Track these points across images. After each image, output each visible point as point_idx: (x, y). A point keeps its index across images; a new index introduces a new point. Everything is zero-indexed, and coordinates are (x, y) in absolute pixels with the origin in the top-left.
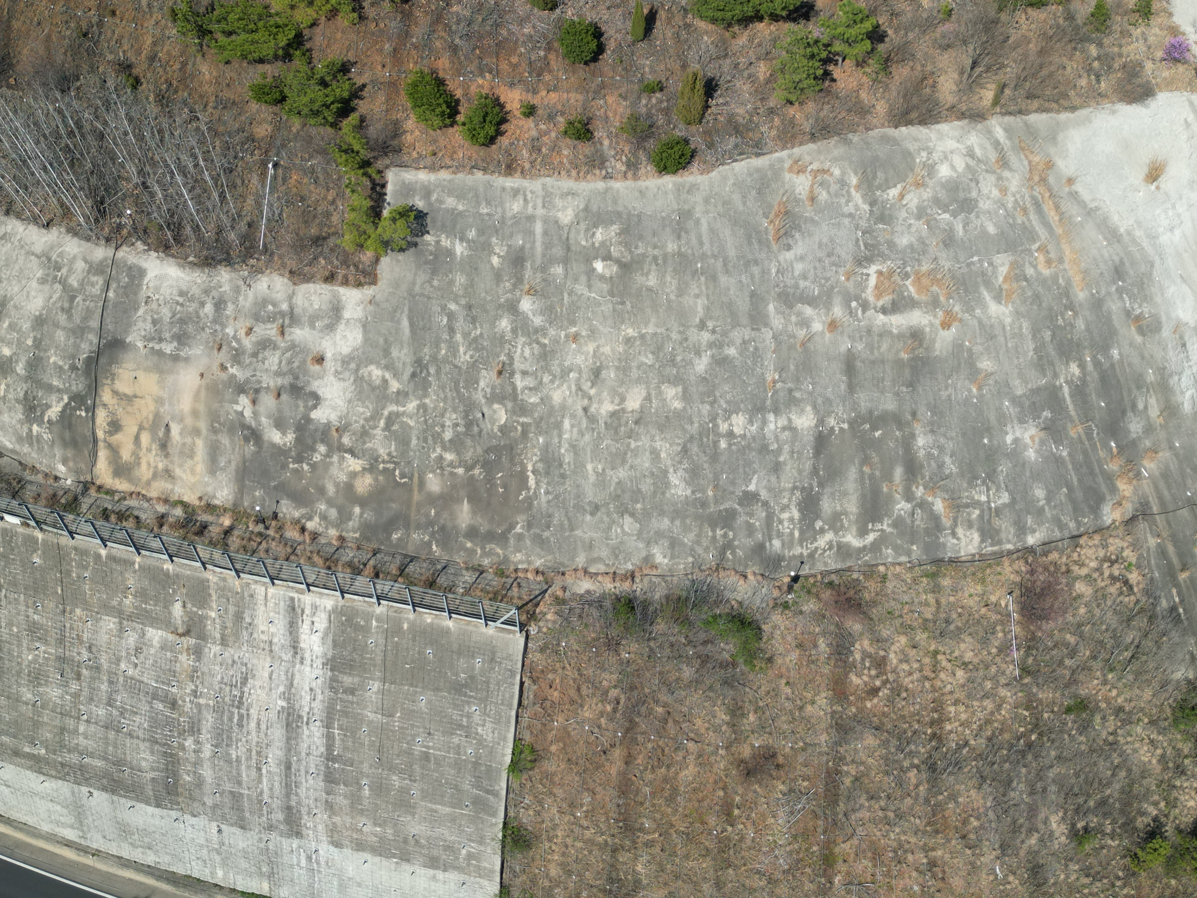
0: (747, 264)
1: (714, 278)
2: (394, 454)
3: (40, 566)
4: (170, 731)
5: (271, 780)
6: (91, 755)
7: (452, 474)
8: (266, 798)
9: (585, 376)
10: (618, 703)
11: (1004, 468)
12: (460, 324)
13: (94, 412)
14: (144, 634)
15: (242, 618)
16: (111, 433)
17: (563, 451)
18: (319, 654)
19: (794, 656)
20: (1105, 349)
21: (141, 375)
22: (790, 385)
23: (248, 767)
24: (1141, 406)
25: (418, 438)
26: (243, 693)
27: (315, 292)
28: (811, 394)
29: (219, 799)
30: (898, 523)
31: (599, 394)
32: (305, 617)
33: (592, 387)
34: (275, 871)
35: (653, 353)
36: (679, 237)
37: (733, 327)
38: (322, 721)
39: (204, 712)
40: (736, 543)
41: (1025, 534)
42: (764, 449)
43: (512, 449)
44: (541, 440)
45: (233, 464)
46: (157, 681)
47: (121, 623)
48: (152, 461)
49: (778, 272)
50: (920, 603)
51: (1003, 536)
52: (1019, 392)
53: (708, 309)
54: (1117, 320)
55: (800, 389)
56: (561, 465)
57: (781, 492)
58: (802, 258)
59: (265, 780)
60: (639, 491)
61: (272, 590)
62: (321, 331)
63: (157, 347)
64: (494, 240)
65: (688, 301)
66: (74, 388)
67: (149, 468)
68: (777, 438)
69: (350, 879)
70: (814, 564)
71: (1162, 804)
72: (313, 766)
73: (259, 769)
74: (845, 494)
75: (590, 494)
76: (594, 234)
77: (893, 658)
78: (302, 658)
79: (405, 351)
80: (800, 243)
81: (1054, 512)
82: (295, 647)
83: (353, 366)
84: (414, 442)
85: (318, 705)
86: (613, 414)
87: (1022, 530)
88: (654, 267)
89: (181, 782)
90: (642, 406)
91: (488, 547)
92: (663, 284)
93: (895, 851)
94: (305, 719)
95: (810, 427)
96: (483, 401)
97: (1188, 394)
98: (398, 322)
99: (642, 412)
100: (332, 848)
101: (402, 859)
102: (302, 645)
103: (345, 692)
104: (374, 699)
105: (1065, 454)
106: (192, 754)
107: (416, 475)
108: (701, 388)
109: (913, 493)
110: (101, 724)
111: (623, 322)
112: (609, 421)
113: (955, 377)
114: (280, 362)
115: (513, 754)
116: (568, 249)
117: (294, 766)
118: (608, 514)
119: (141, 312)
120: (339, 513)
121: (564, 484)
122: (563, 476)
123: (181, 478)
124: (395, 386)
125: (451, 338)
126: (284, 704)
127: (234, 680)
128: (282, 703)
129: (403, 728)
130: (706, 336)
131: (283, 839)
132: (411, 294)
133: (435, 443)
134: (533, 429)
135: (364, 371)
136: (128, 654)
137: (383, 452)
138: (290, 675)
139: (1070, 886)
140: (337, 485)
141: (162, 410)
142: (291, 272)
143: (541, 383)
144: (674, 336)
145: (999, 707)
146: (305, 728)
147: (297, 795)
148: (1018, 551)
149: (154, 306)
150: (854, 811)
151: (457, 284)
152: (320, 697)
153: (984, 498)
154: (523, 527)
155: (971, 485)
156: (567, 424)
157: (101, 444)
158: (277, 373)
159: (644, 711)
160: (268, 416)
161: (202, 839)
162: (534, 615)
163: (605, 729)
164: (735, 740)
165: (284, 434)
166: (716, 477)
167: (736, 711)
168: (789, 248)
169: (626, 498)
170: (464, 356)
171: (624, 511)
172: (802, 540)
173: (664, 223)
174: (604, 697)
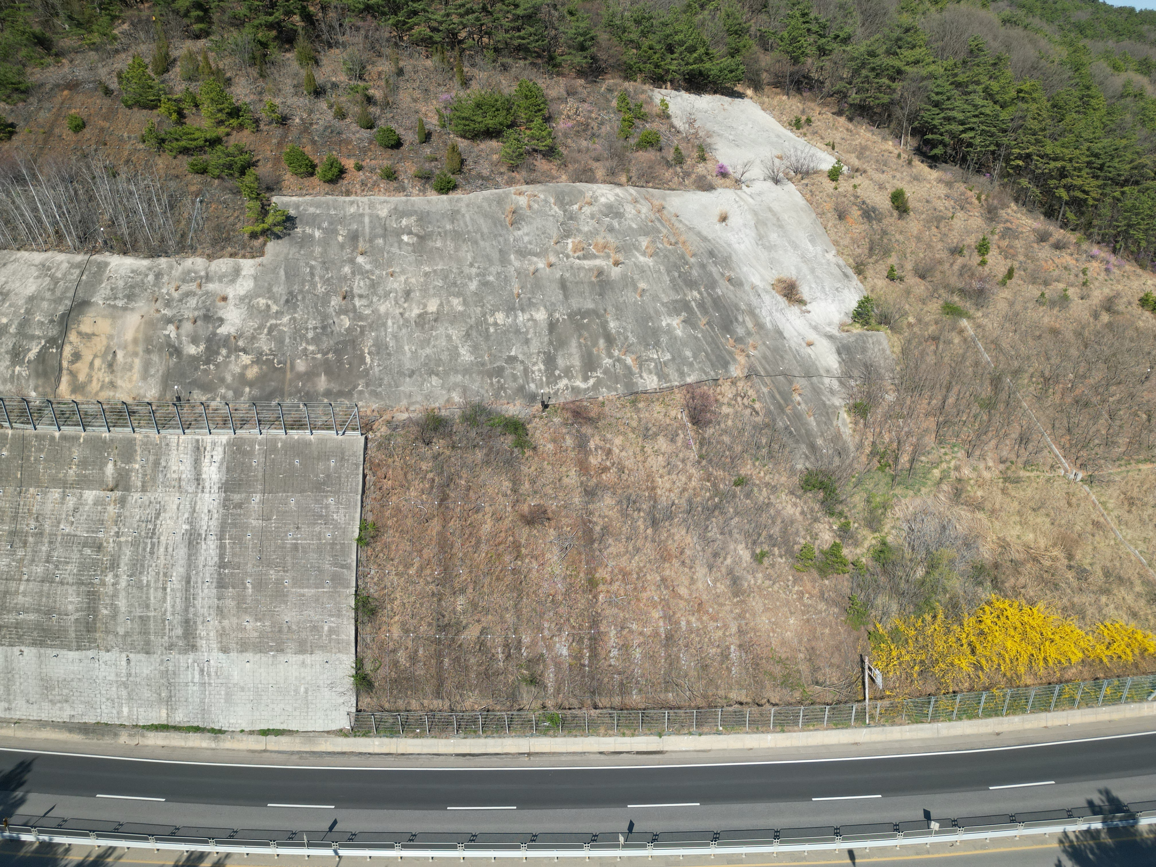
0: (495, 236)
1: (476, 242)
2: (274, 349)
3: (7, 458)
4: (95, 571)
5: (174, 598)
6: (26, 611)
7: (313, 358)
8: (168, 616)
9: (400, 295)
10: (434, 481)
11: (664, 339)
12: (318, 271)
13: (62, 348)
14: (82, 496)
15: (159, 464)
16: (72, 362)
17: (388, 339)
18: (216, 481)
19: (550, 446)
20: (713, 288)
21: (99, 320)
22: (529, 296)
23: (156, 589)
24: (741, 320)
25: (290, 338)
26: (155, 525)
27: (224, 263)
28: (542, 300)
29: (130, 626)
30: (606, 372)
31: (410, 306)
32: (206, 452)
33: (405, 302)
34: (173, 693)
35: (442, 279)
36: (453, 223)
37: (491, 266)
38: (216, 535)
39: (124, 548)
40: (506, 386)
41: (684, 376)
42: (517, 332)
43: (354, 342)
44: (373, 334)
45: (161, 372)
46: (88, 532)
47: (64, 492)
48: (101, 377)
49: (514, 240)
50: (628, 418)
51: (671, 377)
53: (474, 258)
54: (716, 276)
55: (536, 298)
56: (387, 348)
57: (531, 355)
58: (527, 234)
59: (168, 598)
60: (441, 360)
61: (182, 437)
62: (227, 283)
63: (112, 303)
64: (339, 227)
65: (461, 254)
66: (50, 334)
67: (98, 383)
68: (525, 325)
69: (235, 685)
70: (558, 400)
72: (208, 575)
73: (165, 589)
74: (571, 355)
75: (408, 364)
76: (401, 221)
78: (203, 487)
80: (525, 227)
81: (700, 365)
82: (198, 479)
83: (247, 301)
84: (287, 340)
85: (214, 523)
86: (420, 316)
87: (682, 375)
88: (439, 237)
89: (100, 617)
90: (438, 310)
91: (339, 401)
92: (445, 246)
93: (638, 574)
94: (204, 536)
95: (544, 320)
96: (334, 314)
97: (768, 319)
98: (278, 273)
99: (438, 314)
100: (221, 655)
101: (277, 651)
102: (204, 476)
103: (234, 507)
104: (256, 508)
105: (699, 335)
106: (111, 588)
107: (289, 362)
108: (474, 298)
109: (612, 354)
110: (39, 580)
111: (422, 265)
112: (418, 321)
113: (626, 290)
114: (198, 303)
115: (360, 530)
116: (386, 230)
117: (193, 580)
118: (421, 376)
119: (103, 285)
120: (235, 393)
121: (390, 359)
122: (389, 354)
123: (121, 387)
124: (274, 308)
125: (312, 279)
126: (187, 527)
127: (150, 517)
129: (278, 527)
130: (474, 271)
131: (181, 656)
132: (286, 259)
133: (302, 341)
134: (367, 329)
135: (254, 302)
136: (67, 515)
137: (266, 349)
138: (193, 503)
139: (759, 587)
140: (233, 375)
141: (112, 343)
142: (208, 255)
143: (372, 302)
144: (454, 270)
145: (690, 479)
146: (203, 543)
147: (194, 606)
148: (682, 386)
149: (113, 281)
150: (606, 548)
151: (316, 251)
152: (215, 516)
153: (655, 356)
154: (363, 387)
155: (646, 349)
156: (390, 323)
157: (65, 372)
158: (195, 309)
159: (452, 486)
160: (187, 336)
161: (113, 675)
162: (371, 429)
163: (426, 502)
164: (517, 501)
165: (198, 346)
166: (489, 348)
167: (516, 483)
168: (519, 229)
169: (432, 365)
170: (321, 289)
171: (431, 372)
172: (548, 383)
173: (443, 215)
174: (424, 478)
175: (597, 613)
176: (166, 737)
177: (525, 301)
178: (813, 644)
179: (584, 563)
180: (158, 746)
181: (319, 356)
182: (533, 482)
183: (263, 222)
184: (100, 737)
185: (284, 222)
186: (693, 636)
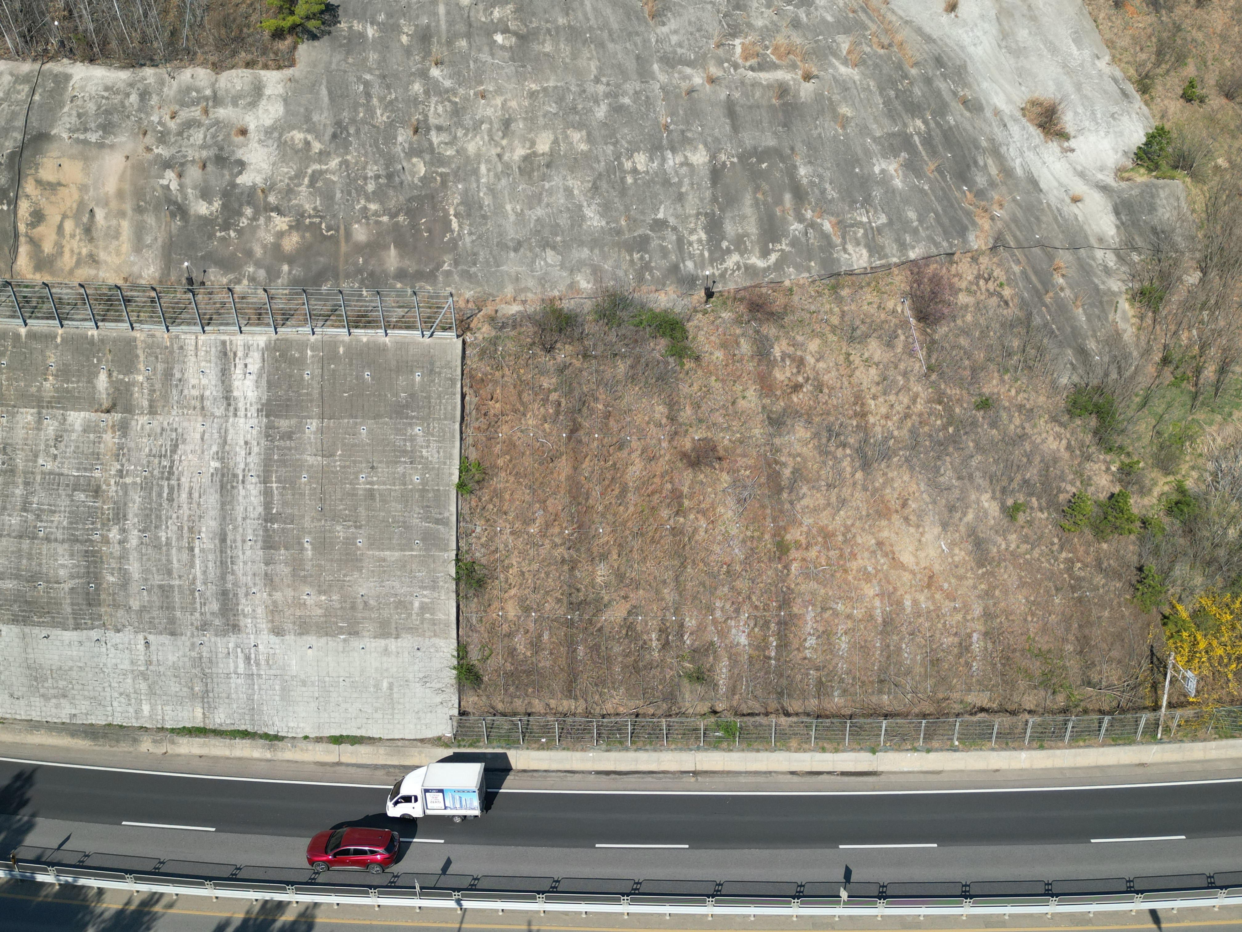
0: (630, 34)
1: (601, 45)
2: (320, 208)
4: (93, 523)
5: (205, 562)
7: (377, 223)
8: (199, 586)
9: (496, 126)
10: (559, 404)
11: (877, 193)
12: (376, 90)
13: (15, 207)
14: (65, 420)
15: (172, 375)
16: (32, 225)
17: (481, 194)
18: (254, 400)
19: (719, 355)
20: (943, 115)
21: (66, 163)
22: (681, 127)
23: (180, 549)
24: (981, 163)
25: (342, 192)
26: (173, 462)
27: (237, 76)
28: (701, 134)
29: (146, 599)
30: (794, 243)
31: (510, 144)
32: (237, 359)
33: (503, 138)
34: (210, 687)
35: (556, 103)
36: (567, 14)
37: (625, 81)
38: (258, 476)
39: (131, 493)
40: (653, 264)
41: (906, 249)
42: (666, 183)
43: (433, 197)
44: (460, 186)
45: (160, 241)
46: (78, 470)
47: (39, 413)
48: (75, 246)
49: (657, 41)
50: (826, 313)
51: (888, 250)
52: (878, 134)
53: (600, 69)
54: (947, 96)
55: (690, 130)
56: (481, 207)
57: (687, 218)
58: (676, 32)
59: (197, 562)
60: (558, 225)
61: (202, 337)
62: (244, 108)
63: (82, 137)
64: (402, 21)
65: (581, 63)
67: (72, 256)
69: (293, 677)
70: (725, 283)
71: (1078, 483)
72: (250, 531)
73: (192, 549)
74: (744, 217)
75: (512, 232)
76: (492, 13)
77: (810, 360)
78: (236, 410)
79: (325, 114)
80: (672, 21)
81: (928, 232)
82: (228, 398)
83: (276, 135)
84: (338, 195)
85: (254, 460)
86: (526, 158)
87: (903, 246)
88: (548, 37)
89: (104, 585)
90: (551, 149)
91: (417, 285)
92: (558, 50)
93: (844, 535)
94: (241, 478)
95: (704, 164)
96: (402, 155)
97: (1018, 161)
98: (318, 93)
99: (551, 155)
100: (273, 639)
101: (350, 634)
102: (236, 393)
103: (282, 438)
104: (313, 440)
105: (926, 187)
106: (117, 547)
107: (342, 227)
108: (603, 132)
109: (803, 215)
110: (14, 534)
111: (525, 80)
112: (523, 166)
113: (821, 119)
114: (205, 137)
115: (461, 472)
117: (230, 537)
118: (531, 250)
119: (66, 109)
120: (268, 272)
121: (486, 224)
122: (484, 217)
123: (106, 262)
124: (317, 146)
125: (368, 102)
126: (217, 464)
127: (163, 449)
128: (215, 464)
129: (344, 467)
131: (218, 639)
132: (328, 71)
133: (359, 195)
134: (451, 178)
135: (287, 136)
136: (47, 446)
137: (308, 207)
138: (223, 431)
139: (1012, 553)
140: (264, 247)
141: (86, 197)
142: (214, 64)
143: (455, 137)
144: (573, 88)
145: (914, 400)
146: (241, 487)
147: (233, 573)
148: (903, 263)
149: (80, 102)
150: (799, 499)
151: (371, 59)
152: (256, 449)
153: (865, 219)
154: (450, 265)
155: (852, 208)
156: (483, 169)
157: (22, 239)
158: (203, 147)
159: (585, 410)
160: (195, 188)
161: (127, 662)
162: (468, 329)
163: (550, 434)
164: (676, 433)
165: (210, 203)
166: (627, 209)
167: (672, 405)
168: (664, 24)
169: (546, 233)
170: (381, 117)
171: (546, 245)
172: (712, 261)
173: (553, 3)
174: (545, 401)
175: (788, 588)
176: (204, 745)
177: (676, 136)
178: (1087, 631)
179: (769, 520)
180: (194, 756)
181: (385, 219)
182: (697, 406)
183: (292, 13)
184: (113, 743)
185: (322, 12)
186: (921, 620)
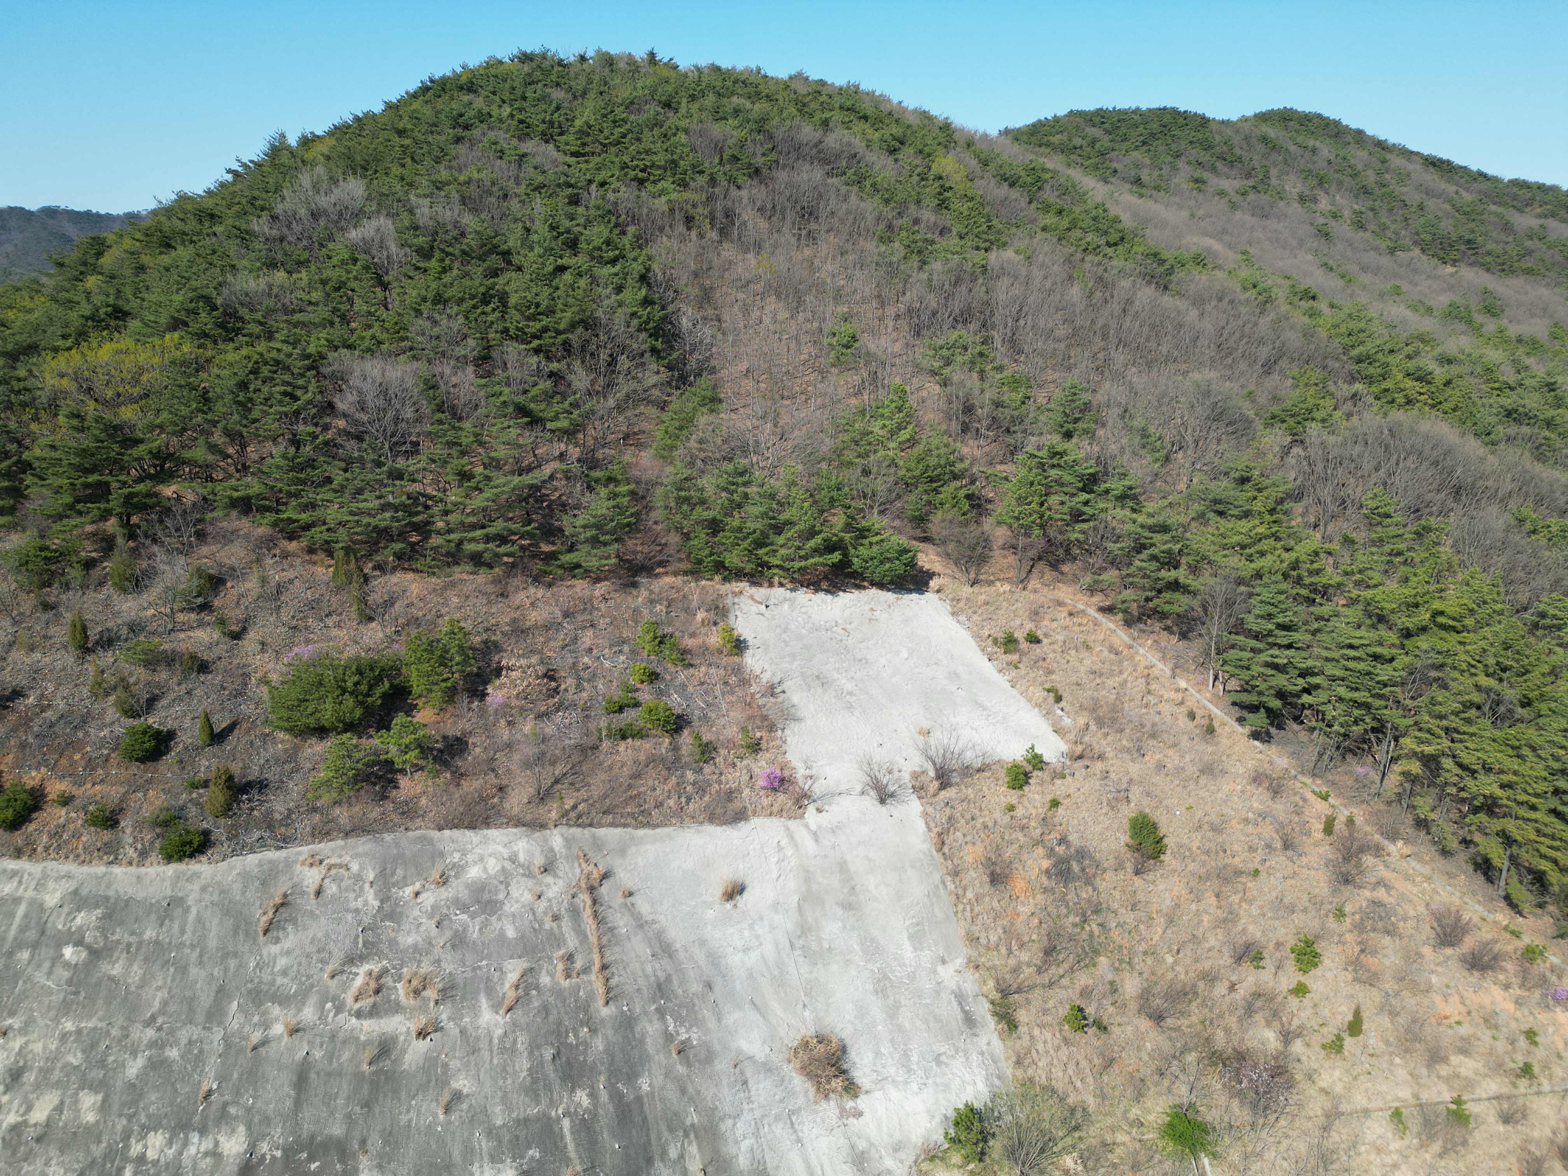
0: (225, 956)
1: (183, 970)
20: (632, 1076)
22: (227, 1097)
24: (674, 1153)
28: (249, 1109)
35: (84, 1052)
36: (161, 925)
37: (184, 1025)
49: (257, 966)
52: (499, 1122)
53: (165, 1003)
54: (653, 1045)
55: (238, 1104)
58: (288, 953)
65: (147, 993)
68: (197, 1164)
76: (74, 918)
80: (290, 937)
86: (15, 1128)
88: (124, 955)
90: (49, 1118)
92: (127, 972)
95: (237, 1155)
97: (745, 1145)
99: (47, 1126)
108: (124, 1097)
111: (66, 1014)
112: (7, 1138)
113: (421, 1097)
116: (43, 933)
130: (150, 1034)
144: (114, 1032)
168: (277, 940)
173: (151, 908)
177: (214, 1111)
